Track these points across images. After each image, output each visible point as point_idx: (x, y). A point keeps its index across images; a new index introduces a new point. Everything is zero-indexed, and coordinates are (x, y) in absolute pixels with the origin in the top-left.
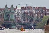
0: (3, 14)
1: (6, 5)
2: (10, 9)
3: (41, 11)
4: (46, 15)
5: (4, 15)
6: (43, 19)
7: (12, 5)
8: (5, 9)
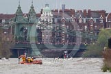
0: (13, 27)
1: (19, 8)
2: (28, 15)
3: (95, 20)
4: (105, 27)
5: (15, 29)
6: (101, 36)
7: (32, 7)
8: (16, 15)
